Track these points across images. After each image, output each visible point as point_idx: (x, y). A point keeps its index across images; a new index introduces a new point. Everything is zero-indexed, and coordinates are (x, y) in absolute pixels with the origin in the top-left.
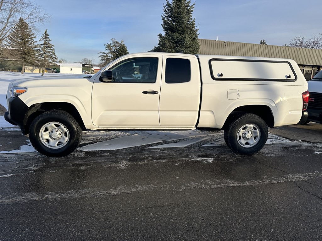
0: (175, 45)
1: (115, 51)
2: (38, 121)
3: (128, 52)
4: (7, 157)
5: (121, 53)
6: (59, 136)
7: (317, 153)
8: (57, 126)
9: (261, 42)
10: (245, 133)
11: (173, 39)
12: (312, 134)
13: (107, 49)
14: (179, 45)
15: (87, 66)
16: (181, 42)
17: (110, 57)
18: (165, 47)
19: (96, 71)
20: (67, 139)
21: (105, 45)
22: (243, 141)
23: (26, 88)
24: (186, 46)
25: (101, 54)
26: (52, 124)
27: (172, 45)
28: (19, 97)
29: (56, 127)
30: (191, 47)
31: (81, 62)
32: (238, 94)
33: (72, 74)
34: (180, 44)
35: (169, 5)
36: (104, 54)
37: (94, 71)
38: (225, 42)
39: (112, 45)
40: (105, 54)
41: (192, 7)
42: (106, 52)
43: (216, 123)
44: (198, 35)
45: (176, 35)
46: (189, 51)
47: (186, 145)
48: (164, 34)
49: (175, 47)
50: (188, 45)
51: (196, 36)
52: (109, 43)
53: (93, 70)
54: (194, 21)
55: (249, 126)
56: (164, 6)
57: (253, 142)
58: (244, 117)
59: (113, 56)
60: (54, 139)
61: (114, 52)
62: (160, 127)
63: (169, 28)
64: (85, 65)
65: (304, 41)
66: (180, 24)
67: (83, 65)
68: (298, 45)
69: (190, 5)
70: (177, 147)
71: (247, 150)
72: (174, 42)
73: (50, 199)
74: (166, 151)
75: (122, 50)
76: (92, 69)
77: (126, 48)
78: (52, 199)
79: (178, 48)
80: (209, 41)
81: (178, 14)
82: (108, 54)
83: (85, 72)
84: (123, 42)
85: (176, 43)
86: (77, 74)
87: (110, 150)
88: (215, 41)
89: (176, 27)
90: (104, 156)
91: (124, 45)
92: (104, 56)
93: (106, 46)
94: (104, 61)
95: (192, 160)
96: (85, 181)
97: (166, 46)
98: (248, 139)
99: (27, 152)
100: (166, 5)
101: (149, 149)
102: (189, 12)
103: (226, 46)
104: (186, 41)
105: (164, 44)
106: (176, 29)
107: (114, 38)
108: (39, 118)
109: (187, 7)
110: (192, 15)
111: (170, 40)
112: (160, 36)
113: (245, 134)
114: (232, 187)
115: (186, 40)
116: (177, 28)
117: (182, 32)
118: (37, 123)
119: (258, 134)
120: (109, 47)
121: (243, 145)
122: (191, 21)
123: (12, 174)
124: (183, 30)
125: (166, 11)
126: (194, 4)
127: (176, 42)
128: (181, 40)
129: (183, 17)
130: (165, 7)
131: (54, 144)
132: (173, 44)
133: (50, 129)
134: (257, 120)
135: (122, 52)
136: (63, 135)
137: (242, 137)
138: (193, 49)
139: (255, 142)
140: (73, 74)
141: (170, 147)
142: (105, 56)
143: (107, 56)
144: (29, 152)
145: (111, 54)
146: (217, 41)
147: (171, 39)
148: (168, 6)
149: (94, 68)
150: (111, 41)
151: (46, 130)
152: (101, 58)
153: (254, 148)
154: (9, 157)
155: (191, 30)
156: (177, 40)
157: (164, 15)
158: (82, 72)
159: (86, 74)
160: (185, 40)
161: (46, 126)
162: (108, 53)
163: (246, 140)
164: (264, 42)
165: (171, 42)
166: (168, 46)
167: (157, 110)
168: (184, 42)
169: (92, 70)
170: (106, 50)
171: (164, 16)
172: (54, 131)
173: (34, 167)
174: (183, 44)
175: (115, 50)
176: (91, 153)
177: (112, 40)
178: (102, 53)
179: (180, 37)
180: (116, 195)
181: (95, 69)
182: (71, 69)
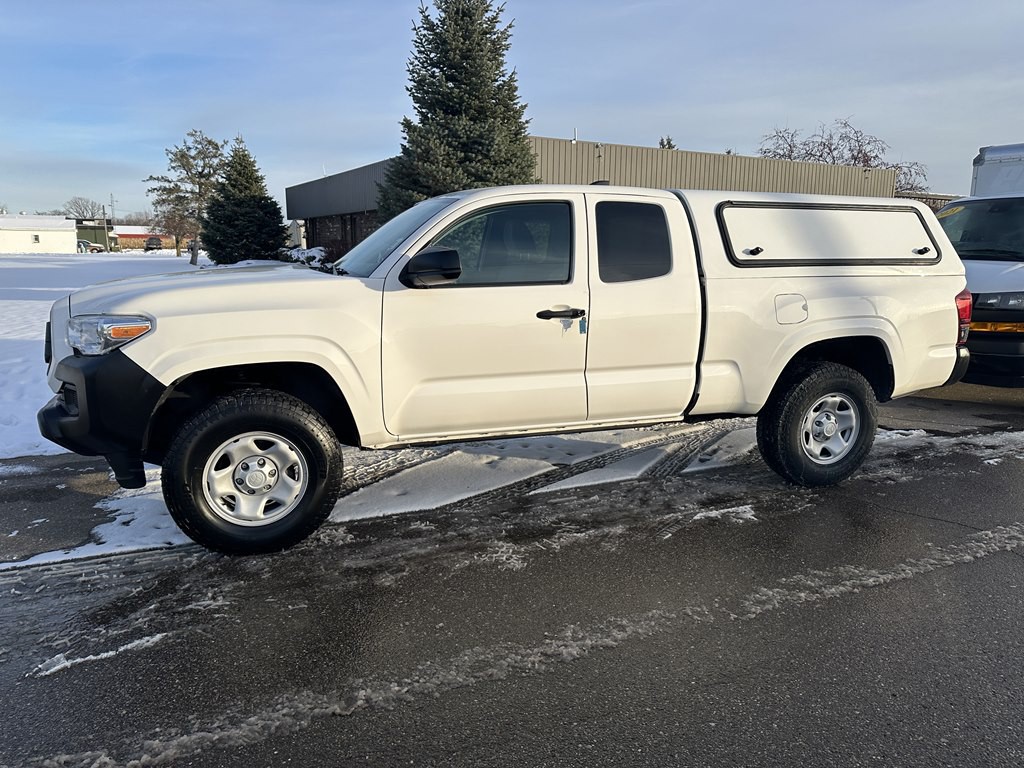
0: (463, 154)
1: (206, 171)
2: (200, 433)
3: (259, 174)
4: (81, 575)
5: (236, 180)
6: (272, 480)
7: (991, 462)
8: (263, 445)
9: (662, 143)
10: (820, 422)
11: (455, 135)
12: (933, 409)
13: (173, 165)
14: (474, 155)
15: (91, 224)
16: (480, 144)
17: (187, 192)
18: (432, 163)
19: (124, 239)
20: (298, 487)
21: (168, 152)
22: (815, 447)
23: (150, 319)
24: (497, 158)
25: (156, 184)
26: (248, 440)
27: (453, 154)
28: (127, 351)
29: (260, 452)
30: (511, 161)
31: (62, 210)
32: (805, 308)
33: (42, 255)
34: (479, 151)
35: (431, 27)
36: (167, 185)
37: (119, 240)
38: (597, 146)
39: (193, 153)
40: (170, 182)
41: (505, 35)
42: (173, 176)
43: (744, 398)
44: (527, 122)
45: (463, 123)
46: (507, 175)
47: (638, 474)
48: (416, 120)
49: (461, 162)
50: (503, 154)
51: (521, 127)
52: (181, 146)
53: (114, 239)
54: (511, 79)
55: (830, 400)
56: (415, 29)
57: (841, 447)
58: (819, 376)
59: (200, 187)
60: (252, 492)
61: (201, 175)
62: (587, 422)
63: (437, 99)
64: (84, 222)
65: (798, 141)
66: (474, 90)
67: (79, 222)
68: (782, 152)
69: (499, 27)
70: (615, 480)
71: (828, 470)
72: (457, 146)
73: (382, 704)
74: (596, 497)
75: (239, 167)
76: (111, 234)
77: (254, 162)
78: (386, 700)
79: (473, 164)
80: (551, 143)
81: (464, 57)
82: (179, 184)
83: (87, 246)
84: (242, 142)
85: (465, 147)
86: (60, 255)
87: (420, 511)
88: (568, 144)
89: (461, 97)
90: (419, 533)
91: (244, 151)
92: (165, 189)
93: (171, 156)
94: (166, 208)
95: (696, 518)
96: (441, 624)
97: (432, 158)
98: (828, 438)
99: (141, 547)
100: (421, 24)
101: (536, 495)
102: (497, 50)
103: (602, 160)
104: (496, 142)
105: (427, 151)
106: (460, 105)
107: (198, 130)
108: (203, 424)
109: (490, 33)
110: (504, 59)
111: (444, 137)
112: (407, 124)
113: (819, 424)
114: (875, 586)
115: (498, 140)
116: (464, 101)
117: (480, 115)
118: (195, 440)
119: (854, 422)
120: (182, 159)
121: (817, 458)
122: (504, 79)
123: (158, 637)
124: (481, 107)
125: (423, 47)
126: (510, 26)
127: (464, 145)
128: (479, 140)
129: (481, 66)
130: (417, 34)
131: (251, 512)
132: (454, 149)
133: (237, 458)
134: (852, 382)
135: (239, 174)
136: (285, 475)
137: (811, 436)
138: (517, 167)
139: (846, 444)
140: (47, 254)
141: (597, 483)
142: (170, 191)
143: (177, 189)
144: (148, 547)
145: (193, 183)
146: (574, 142)
147: (448, 136)
148: (425, 29)
149: (119, 230)
150: (190, 142)
151: (224, 462)
152: (154, 196)
153: (844, 463)
154: (87, 575)
155: (507, 107)
156: (468, 138)
157: (416, 58)
158: (79, 246)
159: (92, 251)
160: (493, 139)
161: (226, 449)
162: (182, 180)
163: (821, 442)
164: (669, 143)
165: (449, 144)
166: (441, 158)
167: (578, 371)
168: (489, 145)
169: (111, 238)
170: (173, 168)
171: (416, 62)
172: (253, 464)
173: (214, 598)
174: (488, 151)
175: (204, 168)
176: (367, 526)
177: (193, 135)
178: (158, 179)
179: (478, 128)
180: (578, 659)
181: (121, 236)
182: (37, 238)
